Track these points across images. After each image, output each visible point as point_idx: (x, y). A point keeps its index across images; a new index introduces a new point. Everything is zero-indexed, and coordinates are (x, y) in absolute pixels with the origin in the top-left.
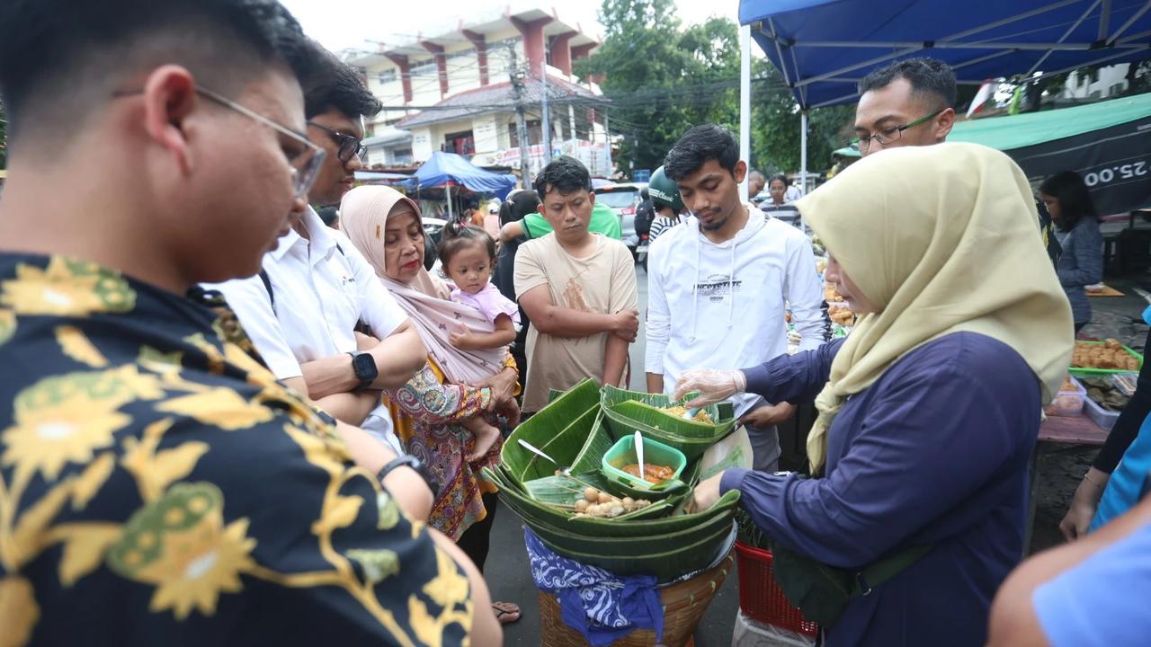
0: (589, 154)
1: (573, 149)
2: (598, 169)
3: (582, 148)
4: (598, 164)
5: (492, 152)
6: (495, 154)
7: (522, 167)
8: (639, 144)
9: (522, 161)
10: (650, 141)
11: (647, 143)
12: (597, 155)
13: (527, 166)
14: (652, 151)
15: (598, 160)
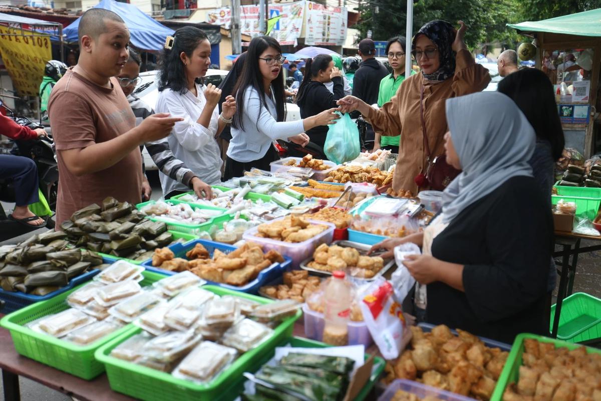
0: (322, 19)
1: (302, 11)
2: (331, 37)
3: (313, 11)
4: (331, 30)
5: (215, 8)
6: (218, 11)
7: (231, 27)
8: (380, 10)
9: (233, 20)
10: (393, 8)
11: (390, 11)
12: (331, 21)
13: (237, 27)
14: (395, 20)
15: (331, 26)
